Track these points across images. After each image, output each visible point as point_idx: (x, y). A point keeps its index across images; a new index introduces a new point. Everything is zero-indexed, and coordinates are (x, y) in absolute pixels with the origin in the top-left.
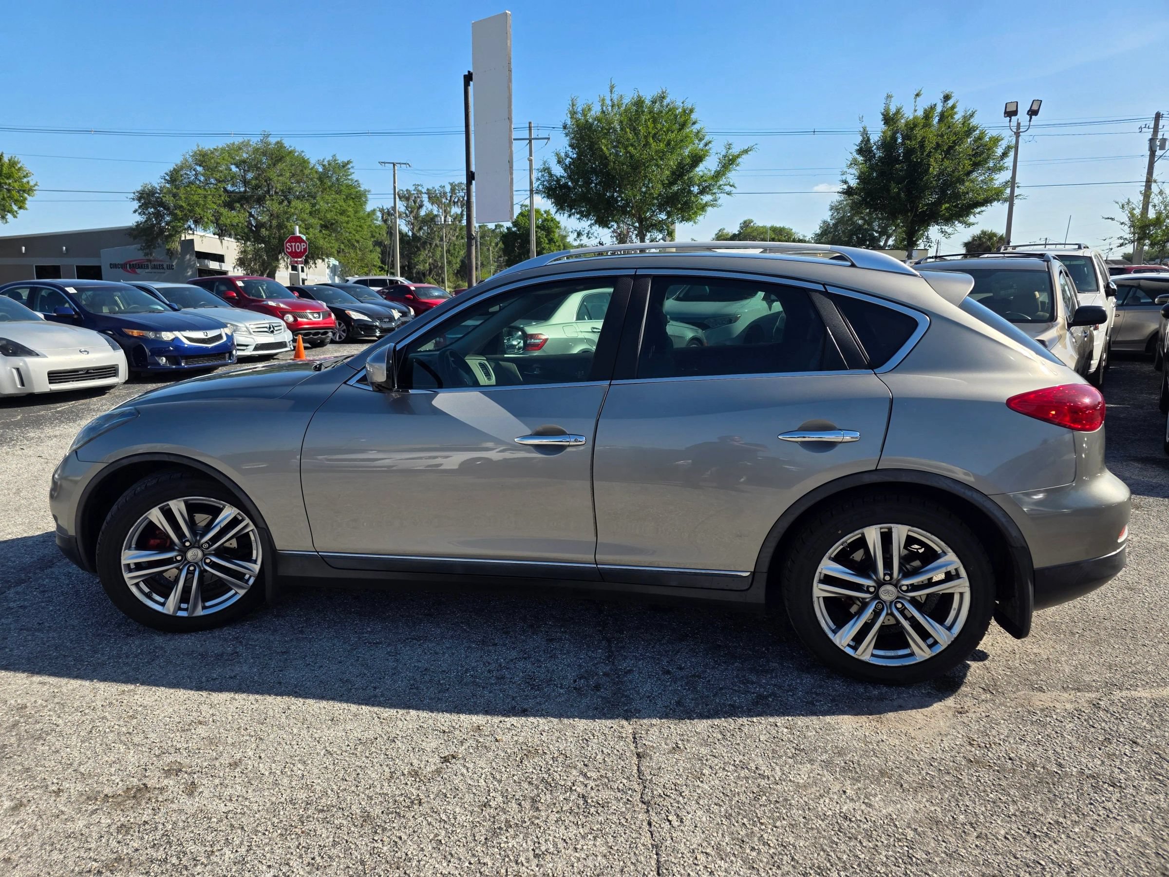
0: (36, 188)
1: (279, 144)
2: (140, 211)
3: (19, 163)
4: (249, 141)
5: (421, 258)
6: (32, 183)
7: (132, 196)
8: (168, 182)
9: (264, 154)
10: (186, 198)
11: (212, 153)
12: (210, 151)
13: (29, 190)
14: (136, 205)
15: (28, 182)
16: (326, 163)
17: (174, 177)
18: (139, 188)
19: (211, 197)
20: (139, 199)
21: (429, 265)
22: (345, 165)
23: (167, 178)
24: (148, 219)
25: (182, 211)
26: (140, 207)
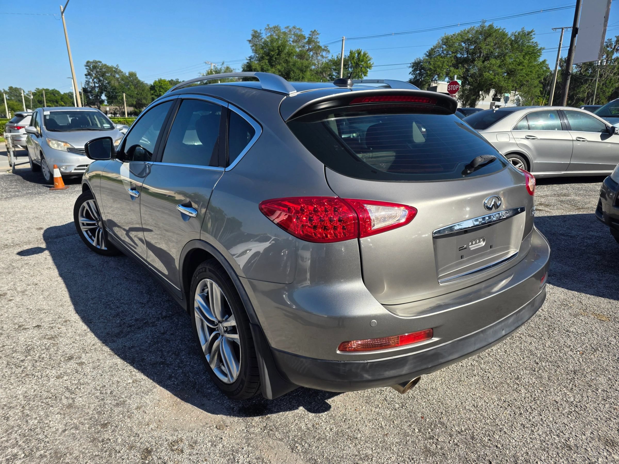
0: (373, 65)
1: (491, 27)
2: (412, 73)
3: (367, 54)
4: (474, 27)
5: (582, 89)
6: (371, 63)
7: (409, 65)
8: (427, 56)
9: (481, 34)
10: (434, 64)
11: (452, 37)
12: (451, 36)
13: (370, 67)
14: (411, 70)
15: (370, 63)
16: (517, 34)
17: (430, 54)
18: (413, 61)
19: (446, 62)
20: (413, 67)
21: (588, 94)
22: (529, 33)
23: (427, 54)
24: (416, 77)
25: (430, 71)
26: (412, 71)
